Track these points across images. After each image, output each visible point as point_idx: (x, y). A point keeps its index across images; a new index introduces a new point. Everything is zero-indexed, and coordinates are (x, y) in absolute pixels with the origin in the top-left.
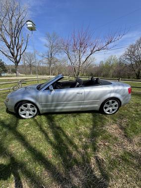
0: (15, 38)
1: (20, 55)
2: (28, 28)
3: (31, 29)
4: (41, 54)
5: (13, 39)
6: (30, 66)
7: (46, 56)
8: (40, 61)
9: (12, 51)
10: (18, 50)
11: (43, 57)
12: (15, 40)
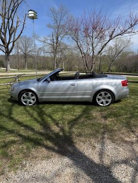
0: (8, 19)
1: (14, 42)
2: (30, 17)
3: (33, 18)
4: (42, 39)
5: (6, 20)
6: (25, 56)
7: (49, 42)
8: (40, 49)
9: (3, 36)
10: (10, 35)
11: (44, 42)
12: (8, 22)
